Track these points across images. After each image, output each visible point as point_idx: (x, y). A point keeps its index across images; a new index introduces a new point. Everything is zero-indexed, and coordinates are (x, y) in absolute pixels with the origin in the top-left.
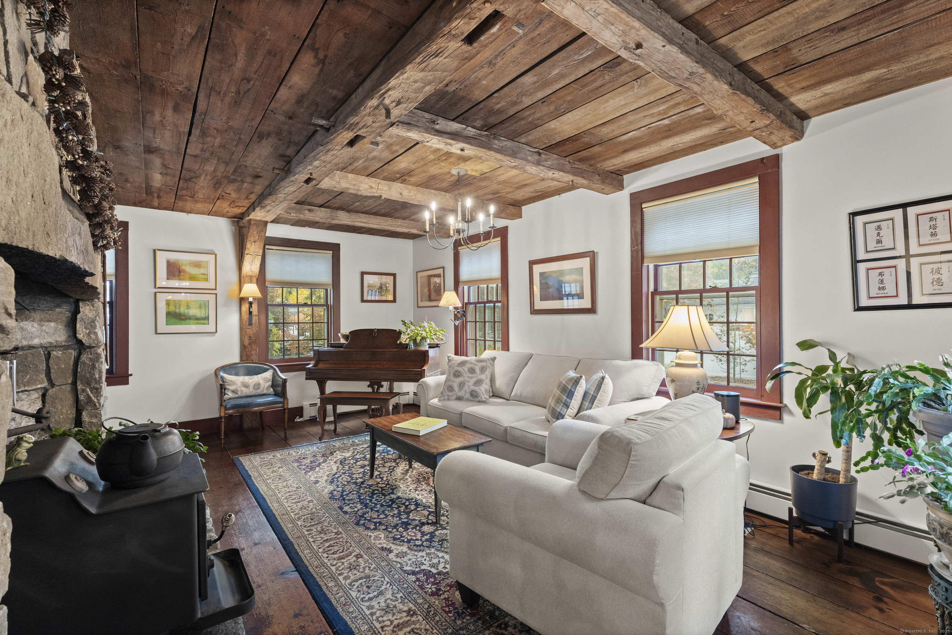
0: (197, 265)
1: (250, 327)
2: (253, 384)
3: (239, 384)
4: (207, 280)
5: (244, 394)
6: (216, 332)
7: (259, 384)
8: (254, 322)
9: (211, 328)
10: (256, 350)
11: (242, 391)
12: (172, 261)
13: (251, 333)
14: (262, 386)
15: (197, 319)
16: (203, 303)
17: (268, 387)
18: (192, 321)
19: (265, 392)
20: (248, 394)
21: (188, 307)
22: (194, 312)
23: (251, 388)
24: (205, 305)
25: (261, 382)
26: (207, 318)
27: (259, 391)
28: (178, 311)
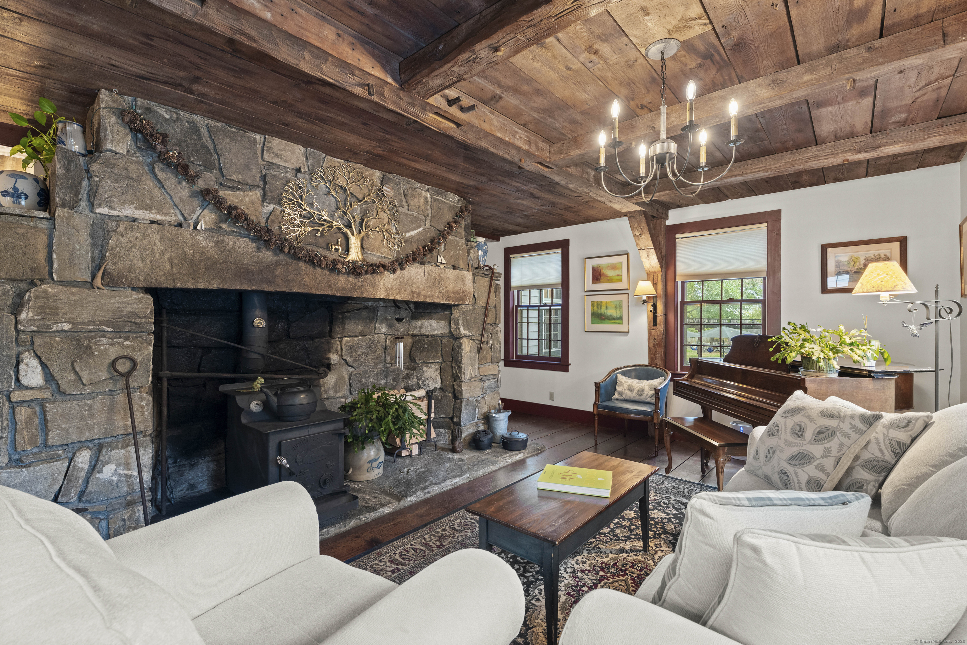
0: (614, 267)
1: (655, 327)
2: (638, 389)
3: (626, 386)
4: (620, 280)
5: (628, 398)
6: (629, 332)
7: (643, 391)
8: (658, 322)
9: (623, 328)
10: (660, 353)
11: (626, 394)
12: (595, 266)
13: (656, 334)
14: (646, 393)
15: (614, 319)
16: (618, 303)
17: (652, 396)
18: (609, 321)
19: (649, 400)
20: (632, 398)
21: (607, 308)
22: (611, 312)
23: (635, 393)
24: (619, 306)
25: (646, 388)
26: (621, 318)
27: (642, 398)
28: (599, 311)
